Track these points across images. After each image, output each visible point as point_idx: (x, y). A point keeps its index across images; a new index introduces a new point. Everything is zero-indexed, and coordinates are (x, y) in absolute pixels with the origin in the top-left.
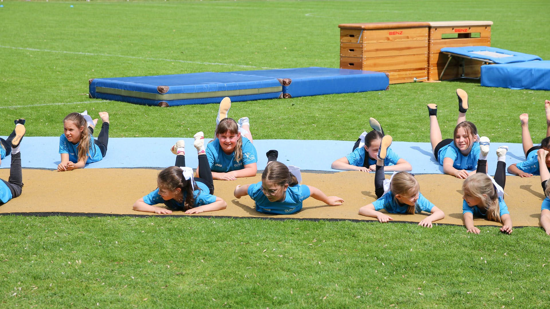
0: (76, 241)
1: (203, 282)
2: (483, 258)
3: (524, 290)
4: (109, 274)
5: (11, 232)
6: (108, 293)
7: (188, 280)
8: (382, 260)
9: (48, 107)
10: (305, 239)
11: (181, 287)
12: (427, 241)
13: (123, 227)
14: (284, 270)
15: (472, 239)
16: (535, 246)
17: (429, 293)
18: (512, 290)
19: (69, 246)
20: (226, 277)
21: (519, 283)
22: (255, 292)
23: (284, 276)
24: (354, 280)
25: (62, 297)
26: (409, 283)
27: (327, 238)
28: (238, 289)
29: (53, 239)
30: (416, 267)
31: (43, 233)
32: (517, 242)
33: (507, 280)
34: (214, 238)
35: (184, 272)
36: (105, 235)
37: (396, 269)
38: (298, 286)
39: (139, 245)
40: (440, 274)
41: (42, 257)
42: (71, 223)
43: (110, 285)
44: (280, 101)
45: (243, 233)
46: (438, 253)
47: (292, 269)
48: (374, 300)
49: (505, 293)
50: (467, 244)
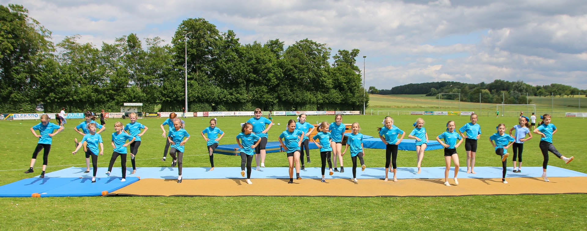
0: (204, 206)
1: (251, 221)
2: (354, 210)
3: (369, 221)
4: (217, 219)
5: (180, 203)
6: (216, 226)
7: (246, 220)
8: (318, 211)
9: (193, 156)
10: (289, 204)
11: (243, 223)
12: (334, 204)
13: (221, 201)
14: (282, 216)
15: (350, 203)
16: (372, 205)
17: (335, 223)
18: (365, 221)
19: (201, 208)
20: (260, 219)
21: (367, 218)
22: (271, 224)
23: (282, 218)
24: (308, 219)
25: (199, 227)
26: (328, 220)
27: (297, 204)
28: (265, 223)
29: (195, 206)
30: (330, 214)
31: (192, 203)
32: (366, 204)
33: (363, 217)
34: (256, 204)
35: (244, 217)
36: (215, 204)
37: (323, 215)
38: (287, 222)
39: (228, 208)
40: (339, 216)
41: (191, 212)
42: (202, 200)
43: (217, 223)
44: (280, 153)
45: (266, 202)
46: (338, 208)
47: (285, 215)
48: (315, 226)
49: (362, 222)
50: (349, 204)
